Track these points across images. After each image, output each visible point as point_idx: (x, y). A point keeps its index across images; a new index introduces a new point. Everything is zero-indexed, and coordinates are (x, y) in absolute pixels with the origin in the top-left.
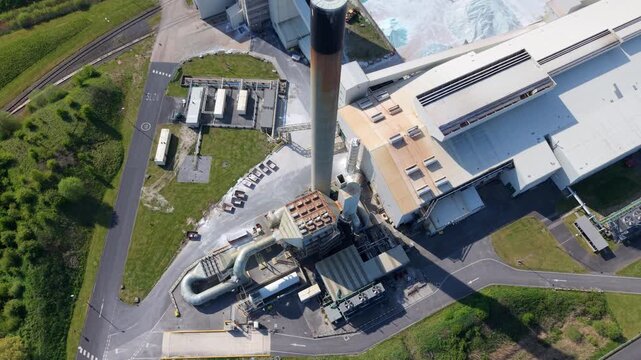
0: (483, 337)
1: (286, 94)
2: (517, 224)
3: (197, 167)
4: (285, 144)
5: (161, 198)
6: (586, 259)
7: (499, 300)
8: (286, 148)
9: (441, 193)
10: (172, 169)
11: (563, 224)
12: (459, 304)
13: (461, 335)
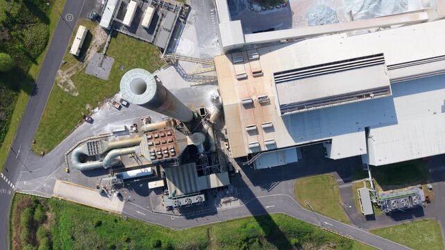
0: (261, 244)
1: (185, 19)
2: (319, 177)
3: (101, 64)
4: (172, 65)
5: (71, 83)
6: (354, 215)
7: (280, 227)
8: (172, 67)
9: (267, 149)
10: (83, 61)
11: (351, 187)
12: (253, 219)
13: (247, 240)
